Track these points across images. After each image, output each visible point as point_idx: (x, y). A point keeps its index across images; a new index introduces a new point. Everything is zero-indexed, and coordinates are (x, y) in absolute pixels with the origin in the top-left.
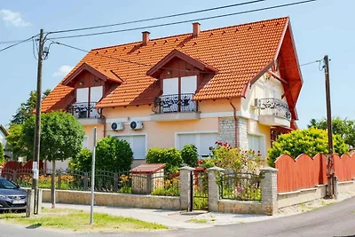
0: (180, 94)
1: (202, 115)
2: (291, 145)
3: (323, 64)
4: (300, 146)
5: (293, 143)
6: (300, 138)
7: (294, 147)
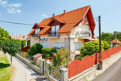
0: (55, 31)
1: (60, 37)
2: (87, 47)
3: (98, 19)
4: (90, 48)
5: (88, 46)
6: (90, 45)
7: (88, 48)
